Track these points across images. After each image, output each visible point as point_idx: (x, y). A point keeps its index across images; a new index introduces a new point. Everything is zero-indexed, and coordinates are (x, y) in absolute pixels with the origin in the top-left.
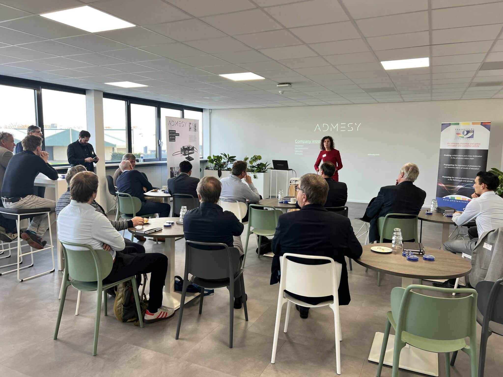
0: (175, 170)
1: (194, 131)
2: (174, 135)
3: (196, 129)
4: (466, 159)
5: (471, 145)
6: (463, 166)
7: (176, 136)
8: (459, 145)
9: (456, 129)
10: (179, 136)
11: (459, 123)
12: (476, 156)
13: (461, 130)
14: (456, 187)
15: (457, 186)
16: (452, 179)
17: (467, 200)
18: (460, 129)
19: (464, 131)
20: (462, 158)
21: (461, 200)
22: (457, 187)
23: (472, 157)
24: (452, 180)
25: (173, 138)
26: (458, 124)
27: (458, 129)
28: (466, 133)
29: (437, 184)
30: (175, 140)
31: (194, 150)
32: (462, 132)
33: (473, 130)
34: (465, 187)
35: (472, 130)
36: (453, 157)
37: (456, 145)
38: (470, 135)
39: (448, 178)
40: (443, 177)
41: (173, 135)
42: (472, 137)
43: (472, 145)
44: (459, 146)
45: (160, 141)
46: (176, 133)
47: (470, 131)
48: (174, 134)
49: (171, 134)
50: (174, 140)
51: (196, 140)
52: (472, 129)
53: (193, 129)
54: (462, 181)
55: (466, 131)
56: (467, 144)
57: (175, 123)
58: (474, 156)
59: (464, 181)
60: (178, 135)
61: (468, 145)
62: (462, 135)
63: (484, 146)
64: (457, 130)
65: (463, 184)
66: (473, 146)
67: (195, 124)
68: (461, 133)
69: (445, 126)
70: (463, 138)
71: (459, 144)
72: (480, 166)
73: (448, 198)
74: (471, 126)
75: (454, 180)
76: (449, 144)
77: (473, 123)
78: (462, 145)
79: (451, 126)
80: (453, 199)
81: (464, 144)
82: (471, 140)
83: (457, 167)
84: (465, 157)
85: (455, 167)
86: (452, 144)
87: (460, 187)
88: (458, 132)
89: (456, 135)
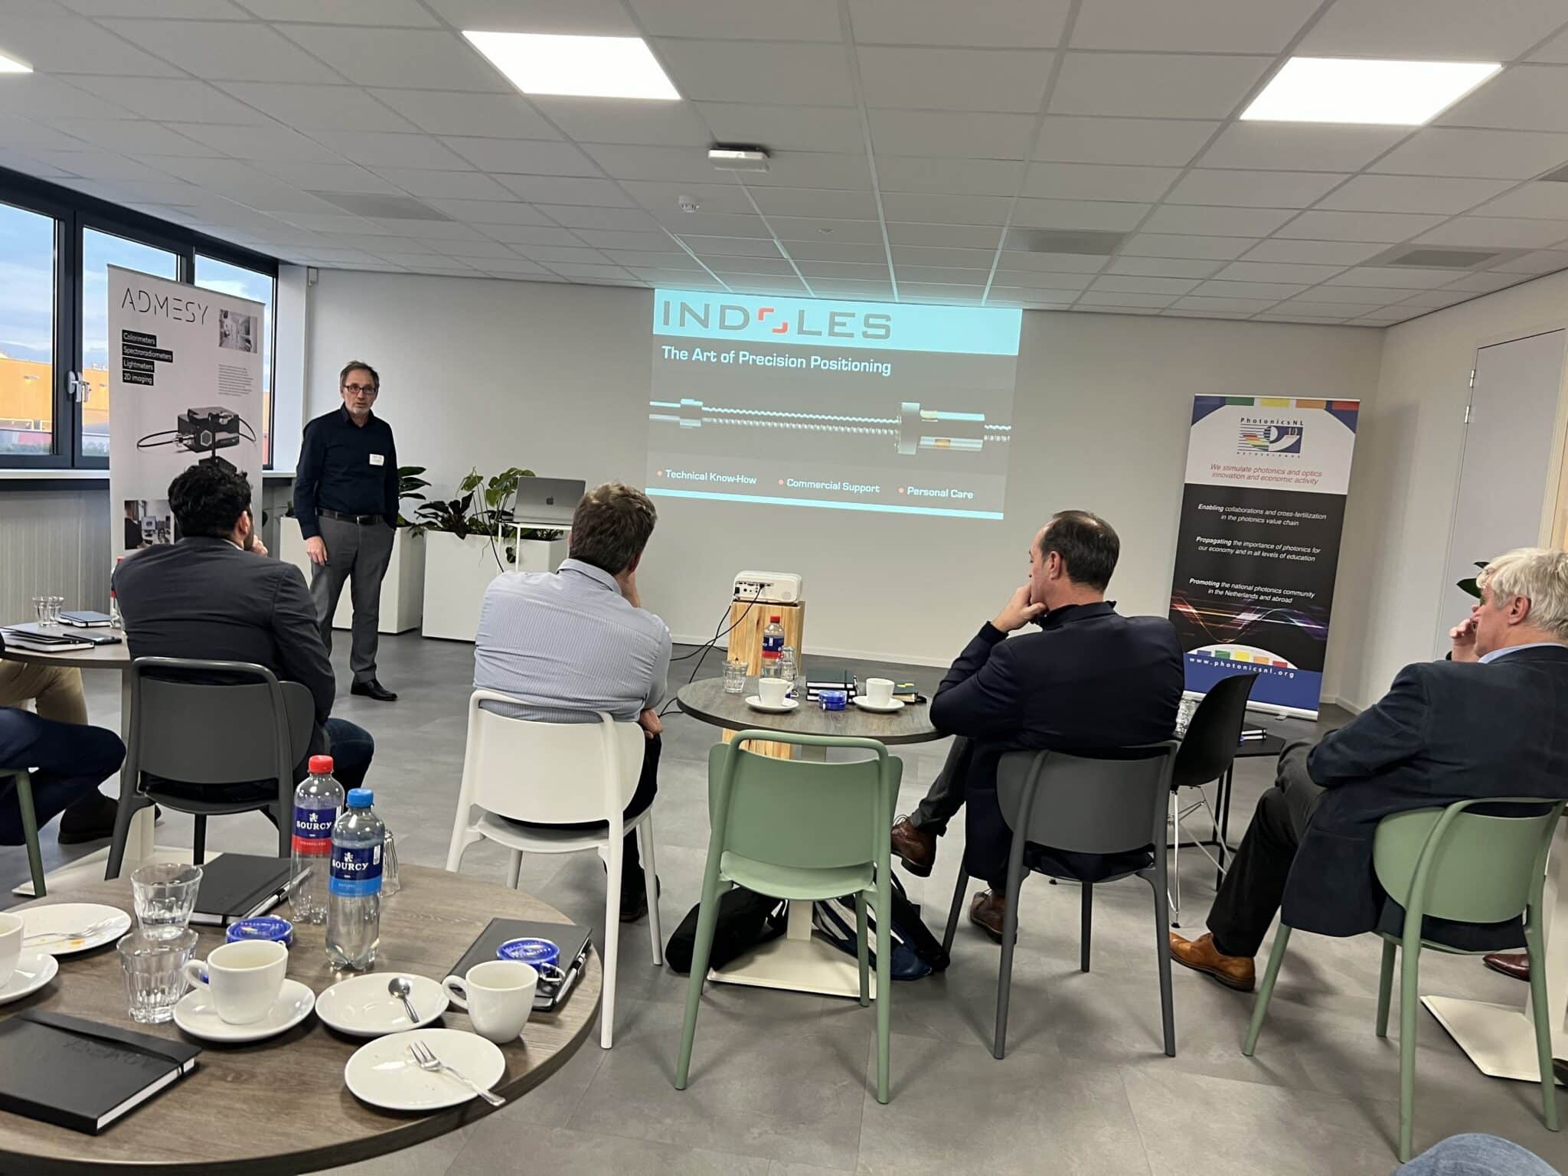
0: (149, 514)
1: (241, 348)
2: (147, 354)
3: (249, 342)
4: (1271, 522)
5: (1292, 476)
6: (1263, 546)
7: (156, 362)
8: (1251, 473)
9: (1242, 419)
10: (171, 361)
11: (1253, 399)
12: (1305, 515)
13: (1258, 423)
14: (1234, 618)
15: (1238, 615)
16: (1225, 589)
17: (1271, 664)
18: (1255, 421)
19: (1270, 427)
20: (1257, 520)
21: (1251, 660)
22: (1238, 617)
23: (1292, 519)
24: (1221, 593)
25: (144, 370)
26: (1250, 402)
28: (1274, 434)
29: (1171, 606)
30: (151, 376)
31: (238, 432)
32: (1263, 430)
33: (1298, 425)
34: (1264, 618)
35: (1295, 426)
36: (1228, 514)
37: (1240, 473)
38: (1288, 441)
39: (1209, 587)
40: (1192, 580)
41: (143, 356)
42: (1295, 448)
43: (1295, 477)
44: (1249, 478)
45: (77, 379)
46: (158, 347)
47: (1290, 429)
48: (148, 350)
49: (131, 351)
50: (149, 380)
51: (247, 387)
52: (1295, 423)
53: (235, 338)
54: (1256, 597)
55: (1275, 426)
56: (1277, 472)
57: (154, 302)
58: (1298, 515)
59: (1262, 598)
60: (167, 357)
61: (1281, 476)
62: (1263, 442)
63: (1334, 483)
64: (1245, 422)
65: (1258, 608)
66: (1297, 481)
67: (248, 321)
68: (1261, 435)
69: (1203, 408)
70: (1267, 450)
71: (1249, 470)
72: (1318, 551)
73: (1205, 656)
74: (1288, 413)
75: (1229, 593)
76: (1219, 468)
77: (1300, 404)
78: (1261, 476)
79: (1226, 406)
80: (1224, 658)
81: (1267, 470)
82: (1291, 461)
83: (1242, 548)
84: (1271, 517)
85: (1234, 547)
86: (1228, 468)
87: (1247, 617)
88: (1249, 431)
89: (1244, 439)
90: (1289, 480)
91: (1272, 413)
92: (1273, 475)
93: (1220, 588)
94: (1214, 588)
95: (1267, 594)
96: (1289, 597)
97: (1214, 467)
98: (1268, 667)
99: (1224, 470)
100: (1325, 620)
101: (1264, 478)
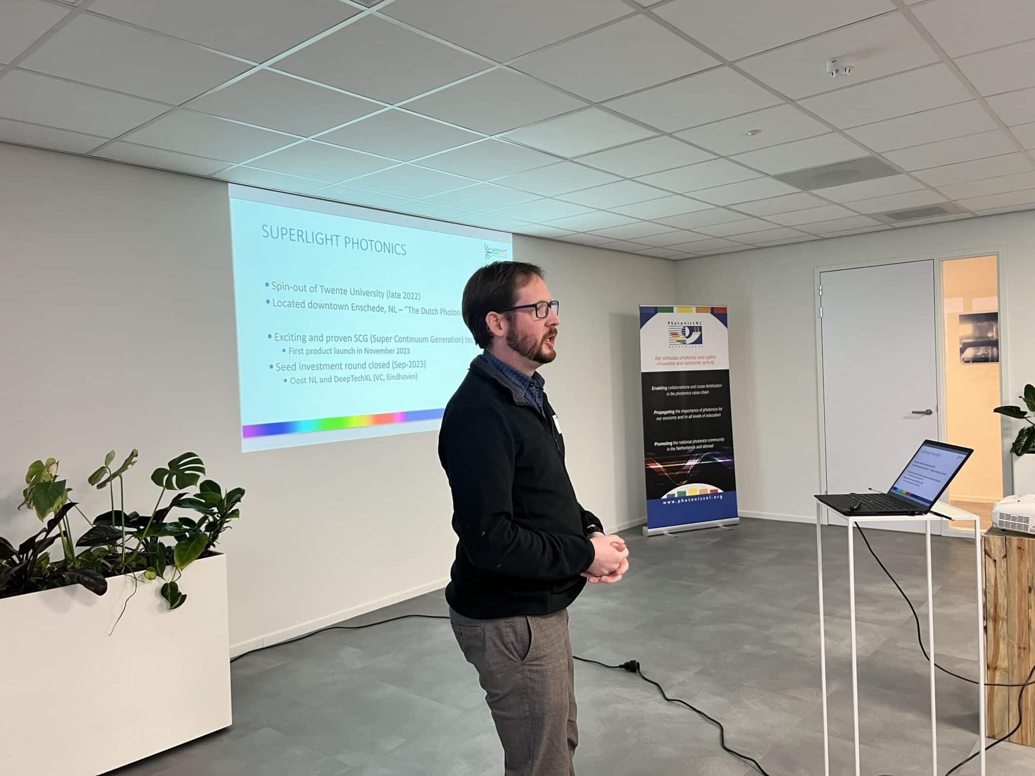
6: (693, 411)
8: (678, 361)
9: (669, 323)
11: (673, 307)
12: (712, 386)
13: (677, 325)
14: (684, 465)
15: (686, 463)
16: (676, 446)
17: (709, 492)
18: (676, 323)
19: (685, 327)
20: (686, 393)
21: (698, 493)
23: (705, 389)
24: (674, 449)
26: (670, 310)
27: (672, 323)
28: (687, 332)
29: (646, 466)
32: (681, 330)
33: (699, 325)
34: (701, 462)
35: (697, 325)
36: (669, 391)
37: (673, 361)
38: (695, 336)
39: (666, 446)
40: (656, 444)
42: (699, 341)
43: (702, 360)
44: (678, 364)
52: (697, 323)
55: (687, 327)
56: (693, 358)
58: (707, 386)
59: (698, 447)
61: (693, 361)
62: (682, 338)
63: (722, 362)
64: (670, 324)
65: (697, 455)
66: (704, 363)
68: (680, 333)
69: (646, 315)
70: (685, 343)
71: (677, 358)
72: (721, 409)
73: (671, 498)
74: (692, 317)
75: (678, 448)
76: (660, 359)
77: (699, 310)
78: (684, 362)
79: (658, 314)
80: (682, 496)
81: (687, 357)
82: (699, 350)
83: (681, 414)
84: (695, 390)
85: (676, 415)
86: (665, 358)
87: (692, 463)
88: (674, 331)
89: (671, 336)
90: (699, 363)
91: (685, 316)
92: (691, 360)
93: (674, 446)
94: (669, 446)
96: (710, 443)
97: (657, 358)
98: (708, 495)
99: (664, 359)
100: (731, 454)
101: (686, 363)
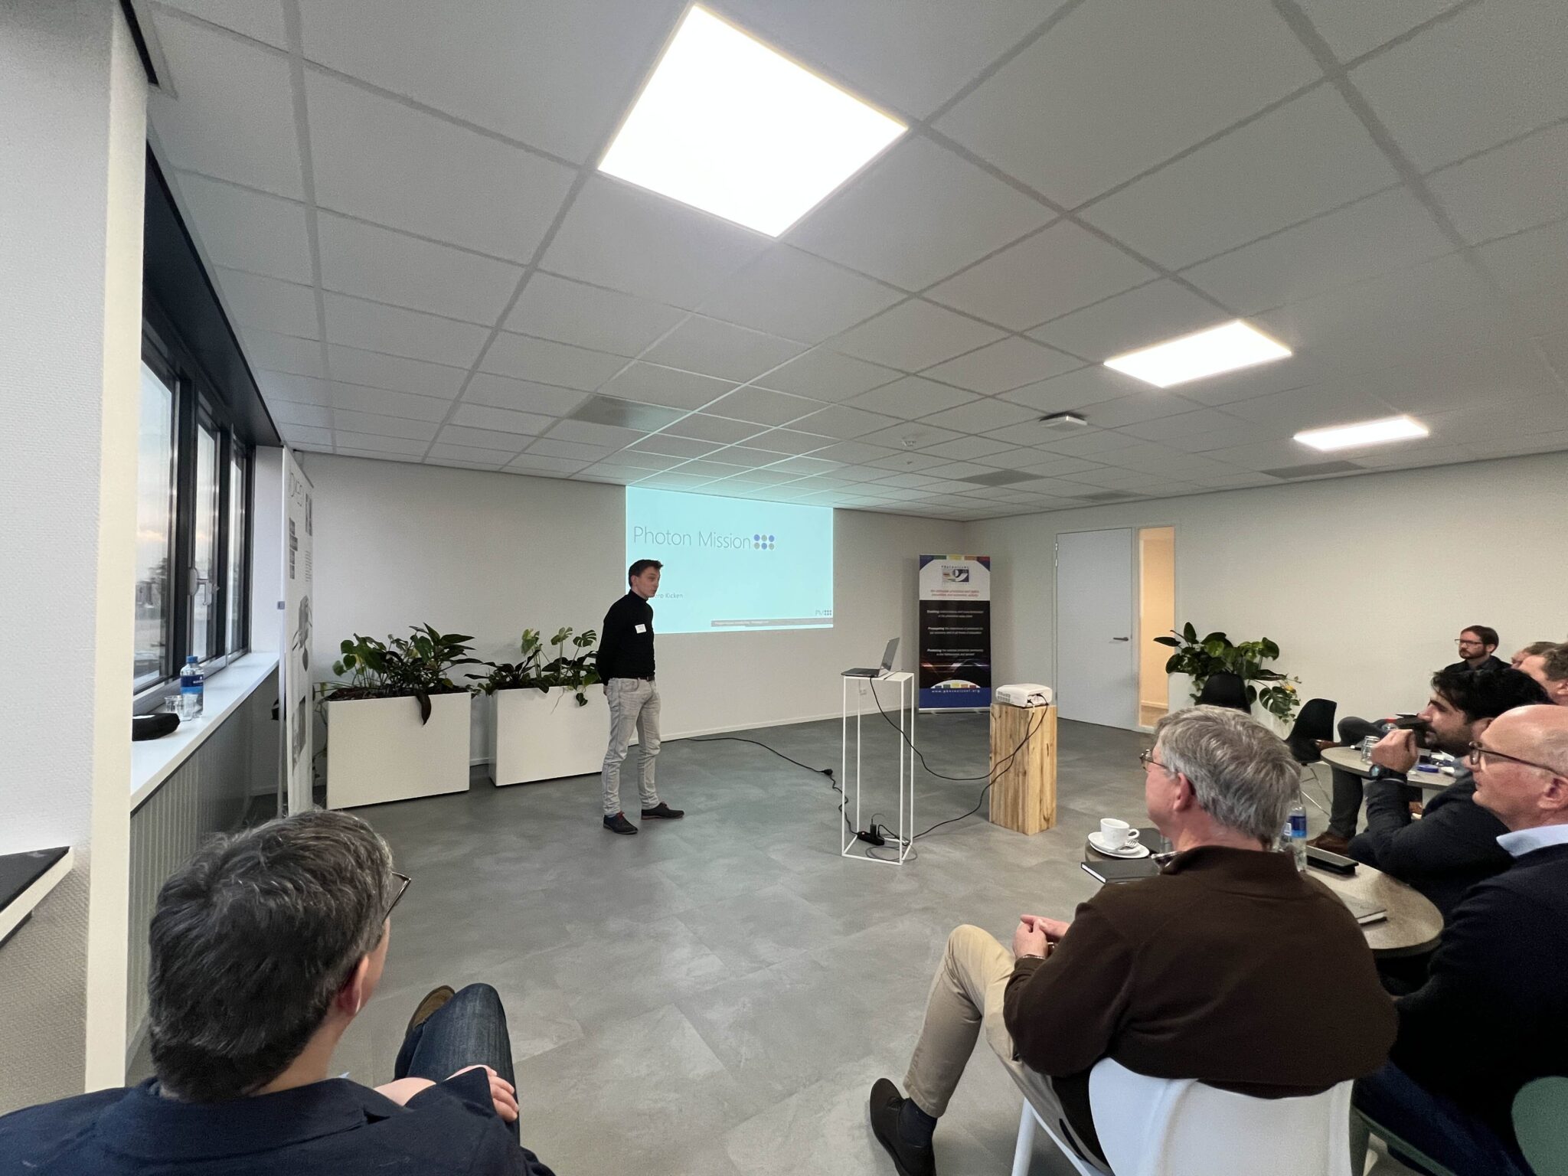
4: (960, 617)
5: (966, 593)
6: (959, 629)
8: (949, 593)
11: (945, 556)
12: (975, 612)
13: (949, 568)
14: (950, 667)
16: (944, 653)
17: (969, 687)
19: (954, 570)
20: (955, 616)
21: (960, 687)
22: (952, 666)
23: (970, 614)
24: (943, 655)
26: (944, 558)
28: (957, 573)
29: (920, 665)
32: (951, 571)
33: (967, 569)
34: (963, 665)
35: (965, 569)
36: (942, 614)
37: (945, 593)
38: (963, 576)
39: (936, 653)
40: (929, 650)
42: (966, 580)
43: (968, 594)
44: (949, 595)
47: (963, 571)
52: (966, 567)
54: (958, 654)
55: (957, 569)
58: (971, 612)
59: (962, 654)
61: (963, 594)
62: (952, 577)
63: (983, 596)
64: (943, 568)
65: (960, 660)
66: (969, 596)
68: (951, 574)
69: (924, 561)
70: (955, 581)
71: (947, 591)
72: (982, 629)
73: (939, 688)
74: (963, 563)
75: (947, 654)
76: (934, 592)
77: (967, 558)
79: (934, 561)
80: (947, 688)
81: (956, 591)
82: (966, 586)
83: (948, 631)
84: (960, 614)
85: (945, 631)
86: (938, 591)
87: (956, 665)
88: (946, 571)
89: (944, 576)
90: (966, 595)
91: (954, 562)
92: (959, 593)
93: (942, 652)
94: (939, 653)
95: (963, 652)
96: (972, 652)
97: (932, 591)
98: (968, 689)
100: (988, 661)
101: (955, 595)
